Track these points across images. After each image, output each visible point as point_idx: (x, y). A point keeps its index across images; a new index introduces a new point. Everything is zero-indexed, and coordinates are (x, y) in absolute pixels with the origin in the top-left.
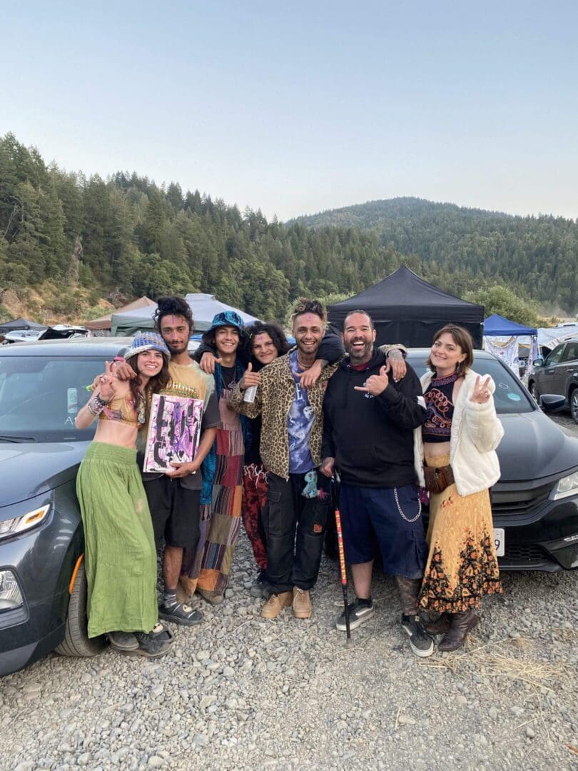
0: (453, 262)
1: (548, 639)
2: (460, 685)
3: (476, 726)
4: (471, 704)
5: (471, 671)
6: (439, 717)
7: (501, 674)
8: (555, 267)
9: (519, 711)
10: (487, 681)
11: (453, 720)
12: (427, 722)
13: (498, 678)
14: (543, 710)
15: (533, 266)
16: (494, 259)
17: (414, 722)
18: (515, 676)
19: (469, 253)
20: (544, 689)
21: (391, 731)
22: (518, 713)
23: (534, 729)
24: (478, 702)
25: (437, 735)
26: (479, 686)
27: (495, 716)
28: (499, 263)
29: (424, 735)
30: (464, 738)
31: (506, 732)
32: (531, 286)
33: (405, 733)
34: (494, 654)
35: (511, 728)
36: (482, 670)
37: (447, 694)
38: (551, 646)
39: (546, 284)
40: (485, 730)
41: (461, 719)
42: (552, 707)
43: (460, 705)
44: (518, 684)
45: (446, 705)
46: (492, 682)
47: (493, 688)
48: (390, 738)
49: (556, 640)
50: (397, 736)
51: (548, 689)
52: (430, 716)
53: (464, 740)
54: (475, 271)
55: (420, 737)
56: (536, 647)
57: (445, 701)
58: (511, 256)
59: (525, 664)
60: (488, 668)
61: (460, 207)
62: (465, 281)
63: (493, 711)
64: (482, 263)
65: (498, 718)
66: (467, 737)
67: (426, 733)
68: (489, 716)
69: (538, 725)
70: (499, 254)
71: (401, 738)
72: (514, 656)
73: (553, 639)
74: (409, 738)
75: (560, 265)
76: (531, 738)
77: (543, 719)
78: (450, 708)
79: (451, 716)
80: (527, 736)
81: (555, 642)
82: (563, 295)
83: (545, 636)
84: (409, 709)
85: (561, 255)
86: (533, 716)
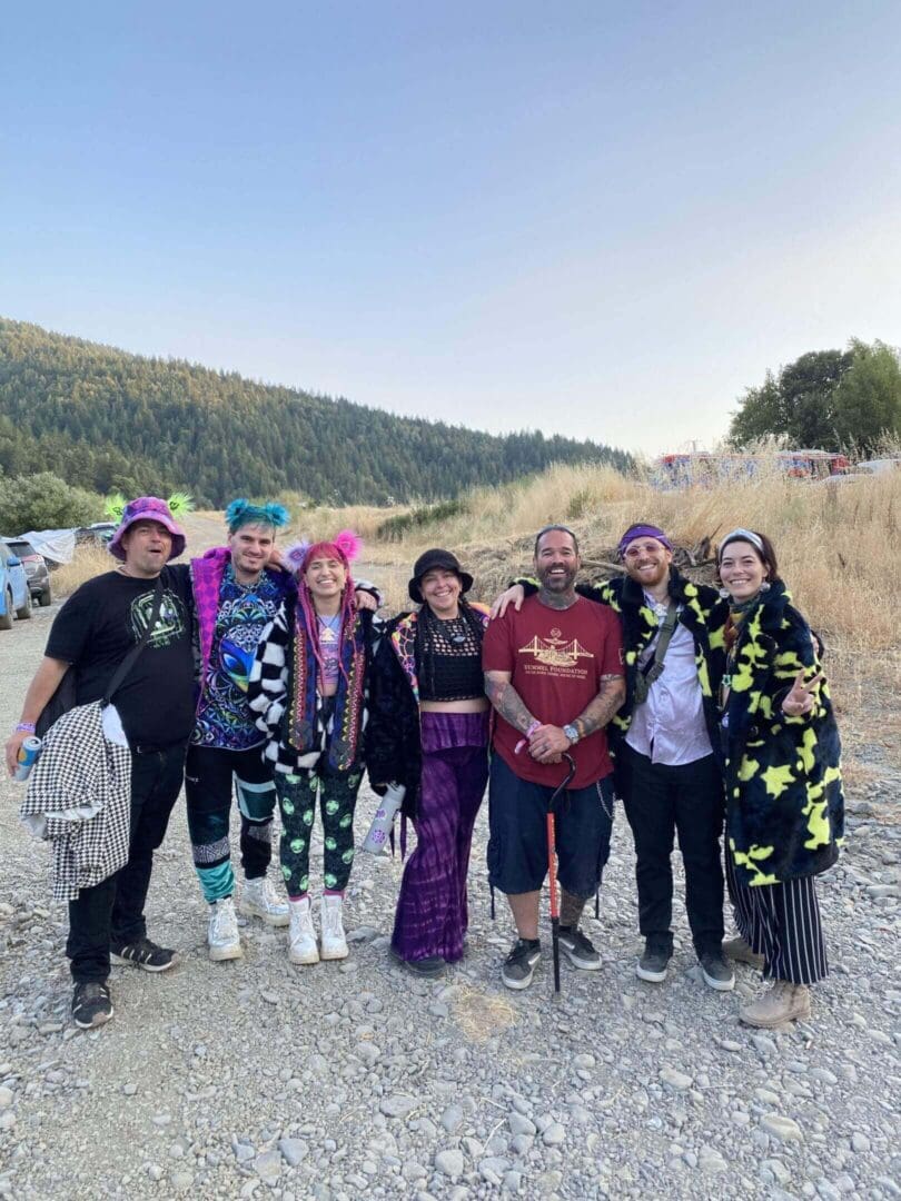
0: (40, 419)
8: (196, 435)
15: (164, 434)
16: (106, 419)
19: (66, 407)
28: (114, 425)
32: (163, 462)
39: (185, 461)
54: (76, 435)
58: (131, 416)
61: (49, 332)
62: (59, 451)
64: (88, 424)
70: (114, 411)
75: (201, 434)
82: (209, 477)
85: (202, 420)
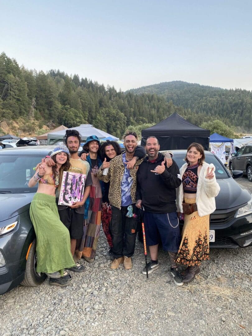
0: (198, 109)
1: (233, 278)
2: (195, 298)
3: (201, 316)
4: (199, 307)
5: (199, 292)
6: (185, 313)
7: (212, 293)
8: (242, 111)
9: (219, 310)
10: (206, 296)
11: (191, 314)
12: (180, 315)
13: (211, 295)
14: (229, 309)
15: (232, 111)
16: (216, 108)
17: (174, 315)
18: (218, 294)
19: (205, 105)
20: (230, 300)
21: (164, 319)
22: (219, 311)
23: (225, 318)
24: (202, 306)
25: (184, 320)
26: (202, 298)
27: (209, 312)
28: (218, 109)
29: (178, 321)
30: (195, 321)
31: (213, 319)
32: (232, 120)
33: (170, 319)
34: (209, 284)
35: (216, 317)
36: (204, 292)
37: (189, 302)
38: (234, 281)
39: (238, 119)
40: (204, 318)
41: (194, 313)
42: (233, 308)
43: (194, 307)
44: (219, 298)
45: (188, 307)
46: (208, 297)
47: (208, 299)
48: (164, 322)
49: (236, 278)
50: (167, 321)
51: (232, 300)
52: (181, 312)
53: (195, 323)
54: (207, 113)
55: (177, 322)
56: (228, 281)
57: (188, 305)
58: (223, 107)
59: (222, 289)
60: (207, 291)
61: (201, 85)
62: (203, 118)
63: (208, 310)
64: (210, 110)
65: (210, 313)
66: (196, 321)
67: (179, 320)
68: (206, 312)
69: (227, 316)
70: (218, 106)
71: (169, 322)
72: (218, 285)
73: (235, 277)
74: (172, 322)
75: (244, 111)
76: (224, 322)
77: (229, 313)
78: (190, 308)
79: (190, 312)
80: (222, 321)
81: (236, 279)
82: (245, 124)
83: (232, 276)
84: (172, 309)
85: (245, 106)
86: (225, 312)
